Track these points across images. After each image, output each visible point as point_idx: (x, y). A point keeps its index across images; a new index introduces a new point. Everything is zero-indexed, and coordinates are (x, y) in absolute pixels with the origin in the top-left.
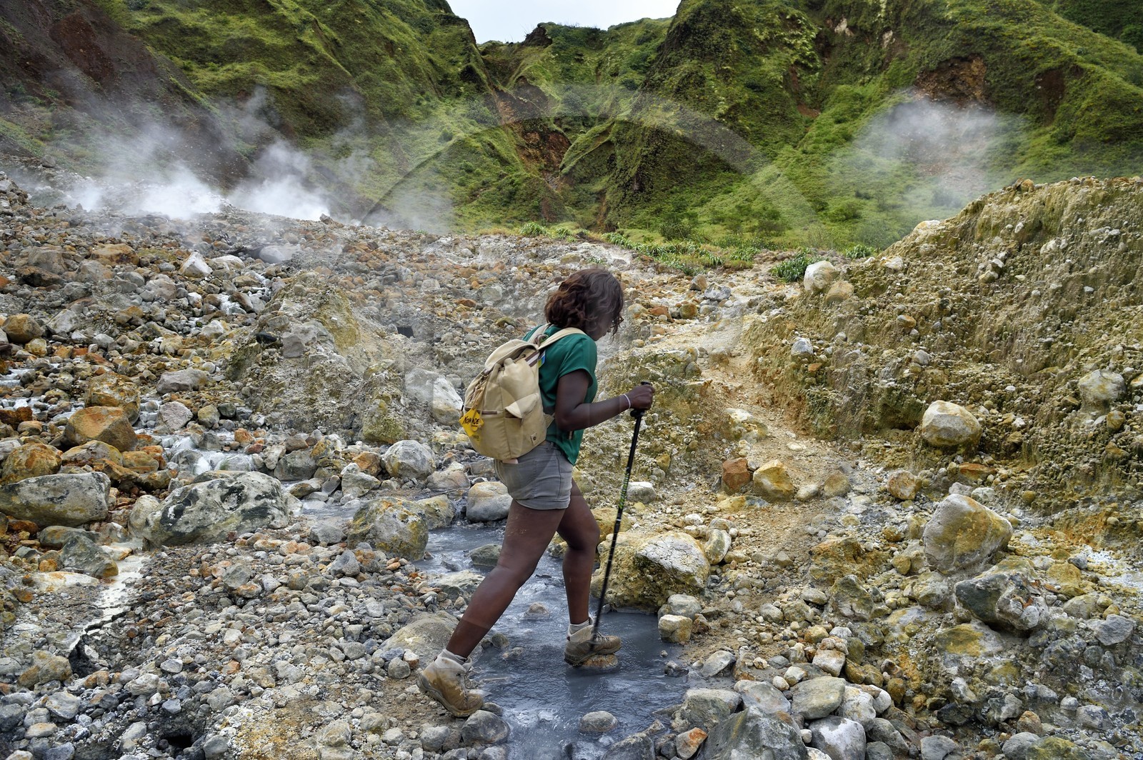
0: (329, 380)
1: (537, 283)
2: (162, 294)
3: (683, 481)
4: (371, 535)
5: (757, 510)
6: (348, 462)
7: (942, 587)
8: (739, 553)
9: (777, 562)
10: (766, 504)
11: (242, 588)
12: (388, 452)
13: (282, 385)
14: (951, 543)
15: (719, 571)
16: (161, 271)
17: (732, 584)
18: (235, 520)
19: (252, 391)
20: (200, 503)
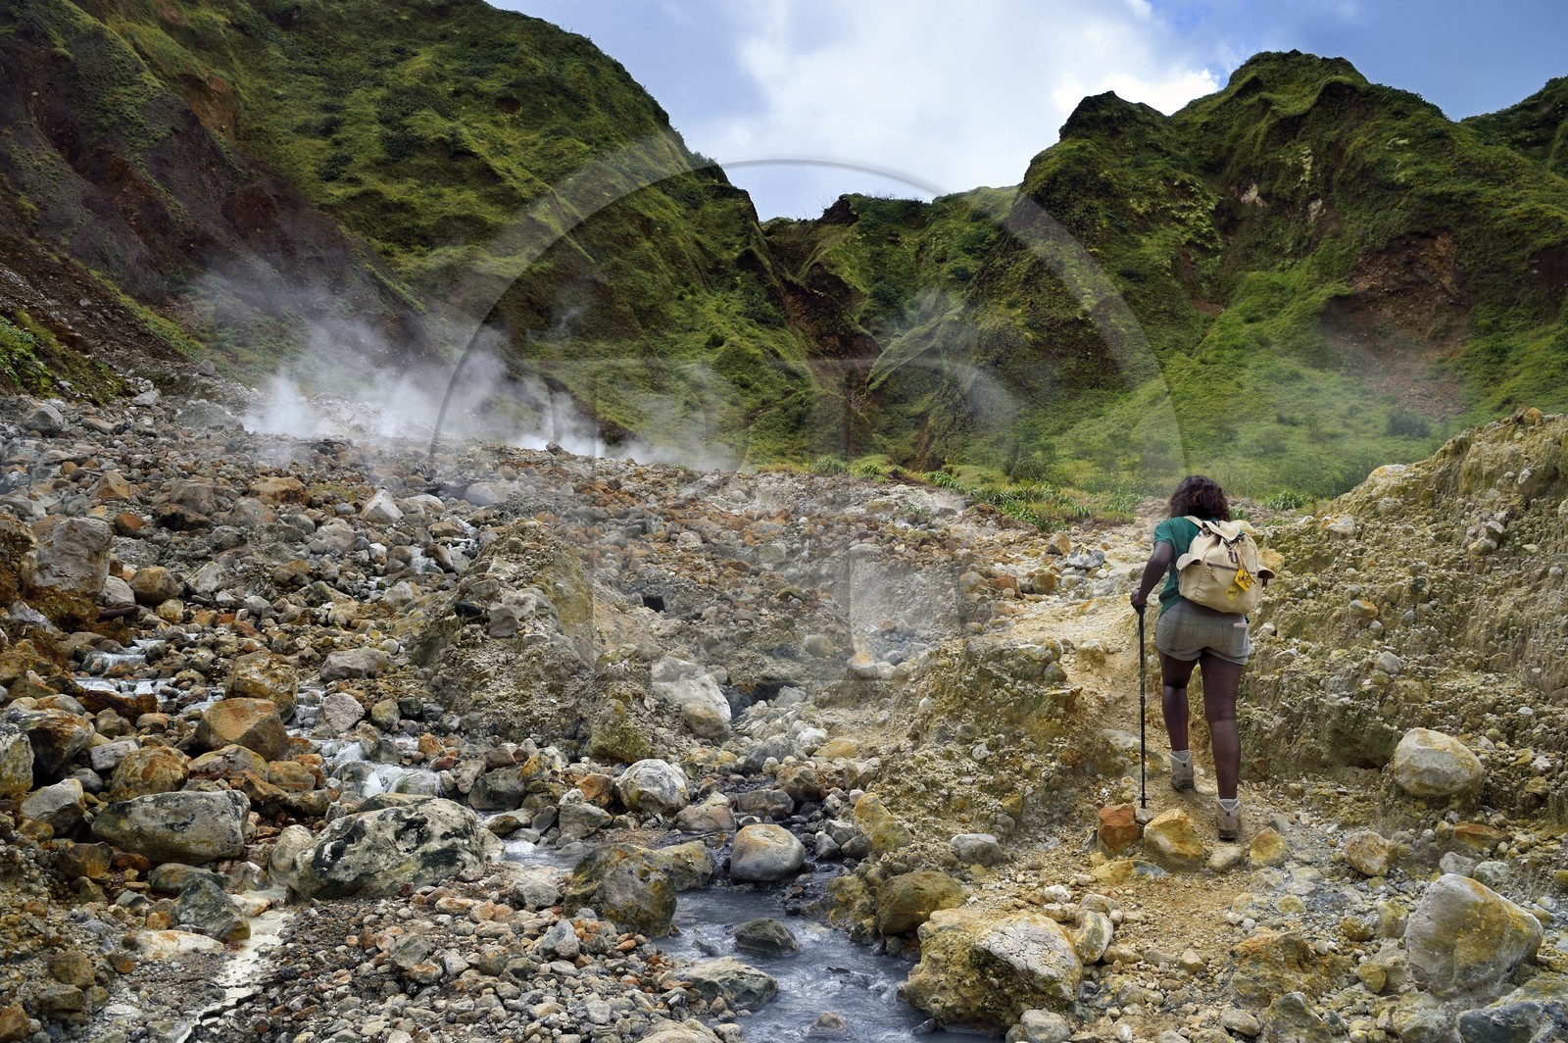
0: (549, 670)
1: (834, 539)
2: (336, 545)
3: (1041, 835)
4: (597, 897)
5: (1149, 883)
6: (569, 788)
7: (1436, 1017)
8: (1126, 949)
9: (1182, 965)
10: (1163, 874)
11: (416, 968)
12: (626, 775)
13: (486, 675)
14: (1448, 950)
15: (1095, 974)
16: (337, 514)
17: (1116, 996)
18: (413, 867)
19: (445, 682)
20: (366, 841)
